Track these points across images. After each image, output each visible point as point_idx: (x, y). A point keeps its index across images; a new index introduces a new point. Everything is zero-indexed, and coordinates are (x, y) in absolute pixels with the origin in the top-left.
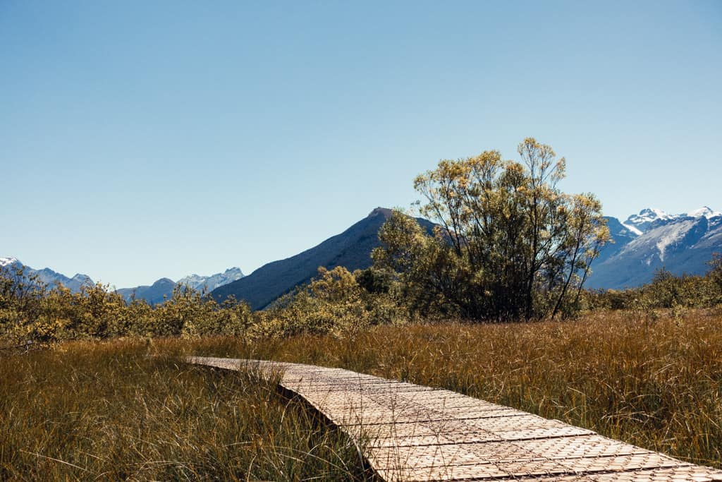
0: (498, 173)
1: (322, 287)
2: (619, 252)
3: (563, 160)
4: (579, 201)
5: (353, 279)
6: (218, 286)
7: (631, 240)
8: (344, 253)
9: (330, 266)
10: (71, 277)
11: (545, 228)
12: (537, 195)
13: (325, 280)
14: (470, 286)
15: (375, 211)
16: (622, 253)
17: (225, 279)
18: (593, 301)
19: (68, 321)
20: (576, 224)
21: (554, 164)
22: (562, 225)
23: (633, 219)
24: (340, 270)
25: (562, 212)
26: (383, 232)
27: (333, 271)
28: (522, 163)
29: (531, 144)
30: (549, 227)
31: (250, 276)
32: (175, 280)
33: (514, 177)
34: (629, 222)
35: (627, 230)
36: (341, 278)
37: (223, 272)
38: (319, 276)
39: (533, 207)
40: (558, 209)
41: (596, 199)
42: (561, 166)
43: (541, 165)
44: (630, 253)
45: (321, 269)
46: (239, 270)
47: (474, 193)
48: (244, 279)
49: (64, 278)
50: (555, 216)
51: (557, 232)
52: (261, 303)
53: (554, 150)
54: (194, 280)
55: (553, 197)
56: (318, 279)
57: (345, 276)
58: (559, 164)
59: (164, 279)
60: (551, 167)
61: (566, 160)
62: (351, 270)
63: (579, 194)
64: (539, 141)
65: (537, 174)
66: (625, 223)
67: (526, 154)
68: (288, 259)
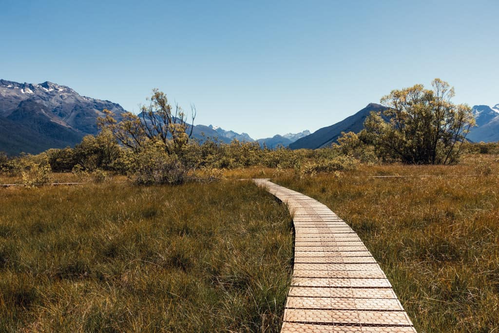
0: (421, 95)
1: (343, 141)
2: (489, 122)
3: (453, 88)
4: (460, 107)
5: (357, 137)
6: (300, 138)
7: (495, 116)
8: (355, 123)
9: (346, 131)
10: (240, 134)
11: (443, 120)
12: (440, 105)
13: (344, 137)
14: (405, 147)
15: (369, 105)
16: (490, 122)
17: (303, 135)
18: (471, 149)
19: (234, 160)
20: (458, 118)
21: (449, 90)
22: (452, 118)
23: (497, 106)
24: (351, 133)
25: (452, 113)
26: (365, 123)
27: (348, 134)
28: (433, 90)
29: (437, 81)
30: (446, 119)
31: (313, 134)
32: (282, 135)
33: (429, 97)
34: (495, 108)
35: (494, 111)
36: (351, 137)
37: (302, 132)
38: (342, 136)
39: (438, 110)
40: (450, 111)
41: (468, 106)
42: (452, 91)
43: (442, 91)
44: (495, 123)
45: (342, 133)
46: (308, 131)
47: (410, 104)
48: (311, 135)
49: (238, 134)
50: (449, 114)
51: (449, 121)
52: (318, 145)
53: (449, 84)
54: (290, 135)
55: (448, 106)
56: (341, 137)
57: (353, 136)
58: (451, 90)
59: (278, 135)
60: (447, 92)
61: (455, 88)
62: (356, 133)
63: (460, 104)
64: (442, 79)
65: (440, 95)
66: (493, 108)
67: (435, 85)
68: (330, 127)
